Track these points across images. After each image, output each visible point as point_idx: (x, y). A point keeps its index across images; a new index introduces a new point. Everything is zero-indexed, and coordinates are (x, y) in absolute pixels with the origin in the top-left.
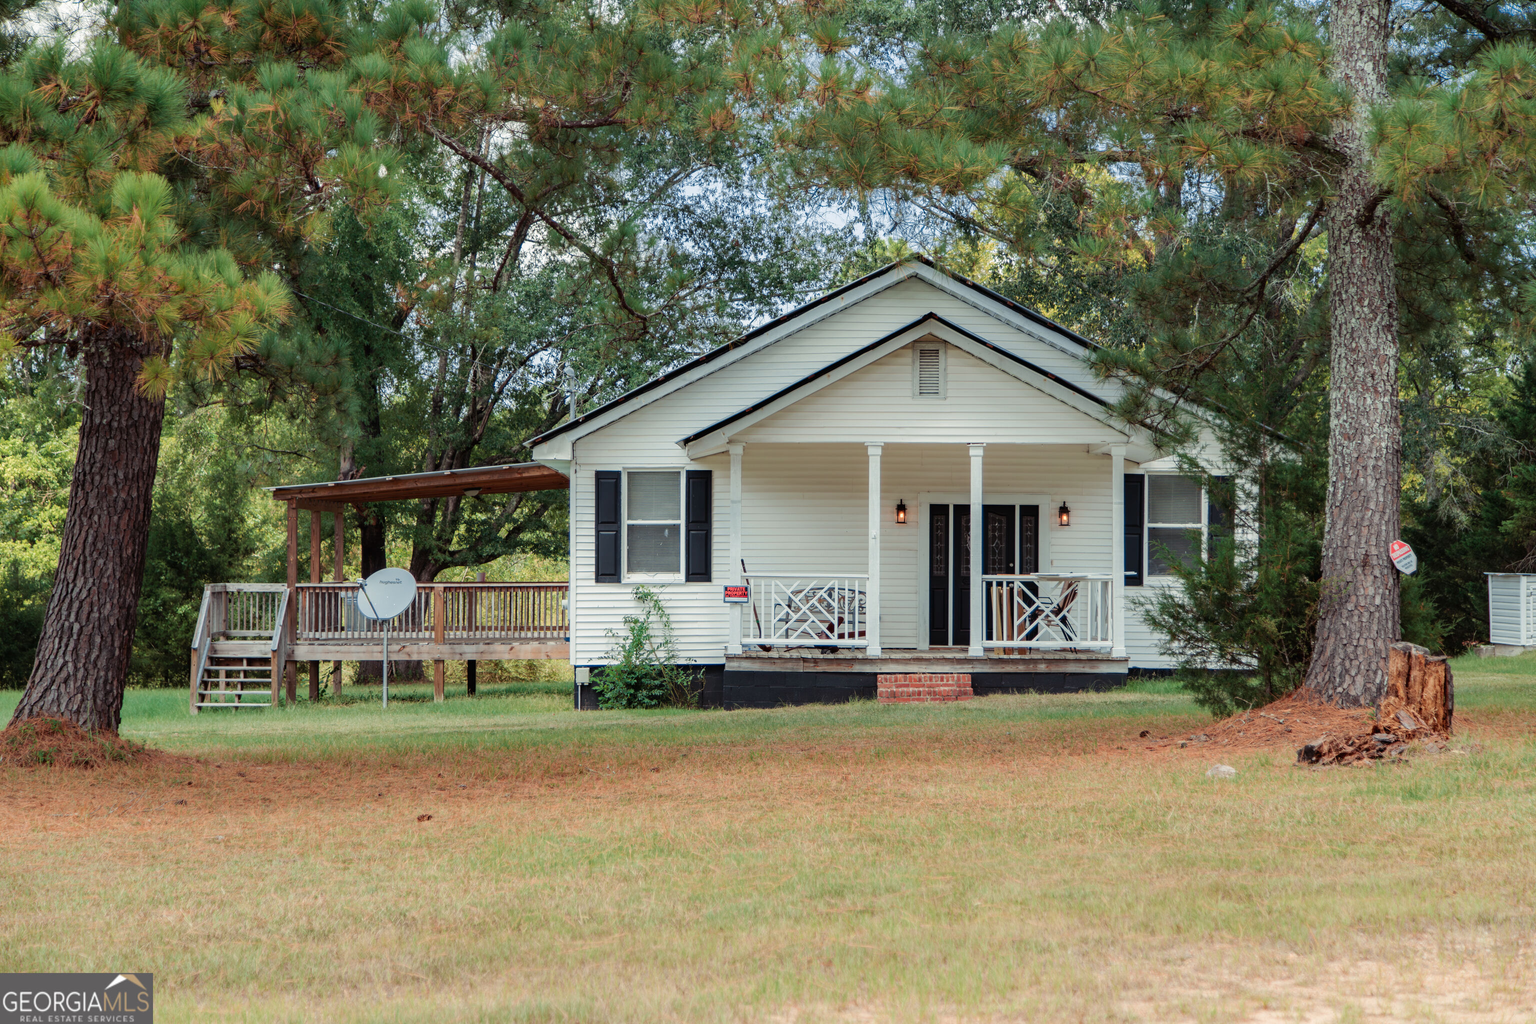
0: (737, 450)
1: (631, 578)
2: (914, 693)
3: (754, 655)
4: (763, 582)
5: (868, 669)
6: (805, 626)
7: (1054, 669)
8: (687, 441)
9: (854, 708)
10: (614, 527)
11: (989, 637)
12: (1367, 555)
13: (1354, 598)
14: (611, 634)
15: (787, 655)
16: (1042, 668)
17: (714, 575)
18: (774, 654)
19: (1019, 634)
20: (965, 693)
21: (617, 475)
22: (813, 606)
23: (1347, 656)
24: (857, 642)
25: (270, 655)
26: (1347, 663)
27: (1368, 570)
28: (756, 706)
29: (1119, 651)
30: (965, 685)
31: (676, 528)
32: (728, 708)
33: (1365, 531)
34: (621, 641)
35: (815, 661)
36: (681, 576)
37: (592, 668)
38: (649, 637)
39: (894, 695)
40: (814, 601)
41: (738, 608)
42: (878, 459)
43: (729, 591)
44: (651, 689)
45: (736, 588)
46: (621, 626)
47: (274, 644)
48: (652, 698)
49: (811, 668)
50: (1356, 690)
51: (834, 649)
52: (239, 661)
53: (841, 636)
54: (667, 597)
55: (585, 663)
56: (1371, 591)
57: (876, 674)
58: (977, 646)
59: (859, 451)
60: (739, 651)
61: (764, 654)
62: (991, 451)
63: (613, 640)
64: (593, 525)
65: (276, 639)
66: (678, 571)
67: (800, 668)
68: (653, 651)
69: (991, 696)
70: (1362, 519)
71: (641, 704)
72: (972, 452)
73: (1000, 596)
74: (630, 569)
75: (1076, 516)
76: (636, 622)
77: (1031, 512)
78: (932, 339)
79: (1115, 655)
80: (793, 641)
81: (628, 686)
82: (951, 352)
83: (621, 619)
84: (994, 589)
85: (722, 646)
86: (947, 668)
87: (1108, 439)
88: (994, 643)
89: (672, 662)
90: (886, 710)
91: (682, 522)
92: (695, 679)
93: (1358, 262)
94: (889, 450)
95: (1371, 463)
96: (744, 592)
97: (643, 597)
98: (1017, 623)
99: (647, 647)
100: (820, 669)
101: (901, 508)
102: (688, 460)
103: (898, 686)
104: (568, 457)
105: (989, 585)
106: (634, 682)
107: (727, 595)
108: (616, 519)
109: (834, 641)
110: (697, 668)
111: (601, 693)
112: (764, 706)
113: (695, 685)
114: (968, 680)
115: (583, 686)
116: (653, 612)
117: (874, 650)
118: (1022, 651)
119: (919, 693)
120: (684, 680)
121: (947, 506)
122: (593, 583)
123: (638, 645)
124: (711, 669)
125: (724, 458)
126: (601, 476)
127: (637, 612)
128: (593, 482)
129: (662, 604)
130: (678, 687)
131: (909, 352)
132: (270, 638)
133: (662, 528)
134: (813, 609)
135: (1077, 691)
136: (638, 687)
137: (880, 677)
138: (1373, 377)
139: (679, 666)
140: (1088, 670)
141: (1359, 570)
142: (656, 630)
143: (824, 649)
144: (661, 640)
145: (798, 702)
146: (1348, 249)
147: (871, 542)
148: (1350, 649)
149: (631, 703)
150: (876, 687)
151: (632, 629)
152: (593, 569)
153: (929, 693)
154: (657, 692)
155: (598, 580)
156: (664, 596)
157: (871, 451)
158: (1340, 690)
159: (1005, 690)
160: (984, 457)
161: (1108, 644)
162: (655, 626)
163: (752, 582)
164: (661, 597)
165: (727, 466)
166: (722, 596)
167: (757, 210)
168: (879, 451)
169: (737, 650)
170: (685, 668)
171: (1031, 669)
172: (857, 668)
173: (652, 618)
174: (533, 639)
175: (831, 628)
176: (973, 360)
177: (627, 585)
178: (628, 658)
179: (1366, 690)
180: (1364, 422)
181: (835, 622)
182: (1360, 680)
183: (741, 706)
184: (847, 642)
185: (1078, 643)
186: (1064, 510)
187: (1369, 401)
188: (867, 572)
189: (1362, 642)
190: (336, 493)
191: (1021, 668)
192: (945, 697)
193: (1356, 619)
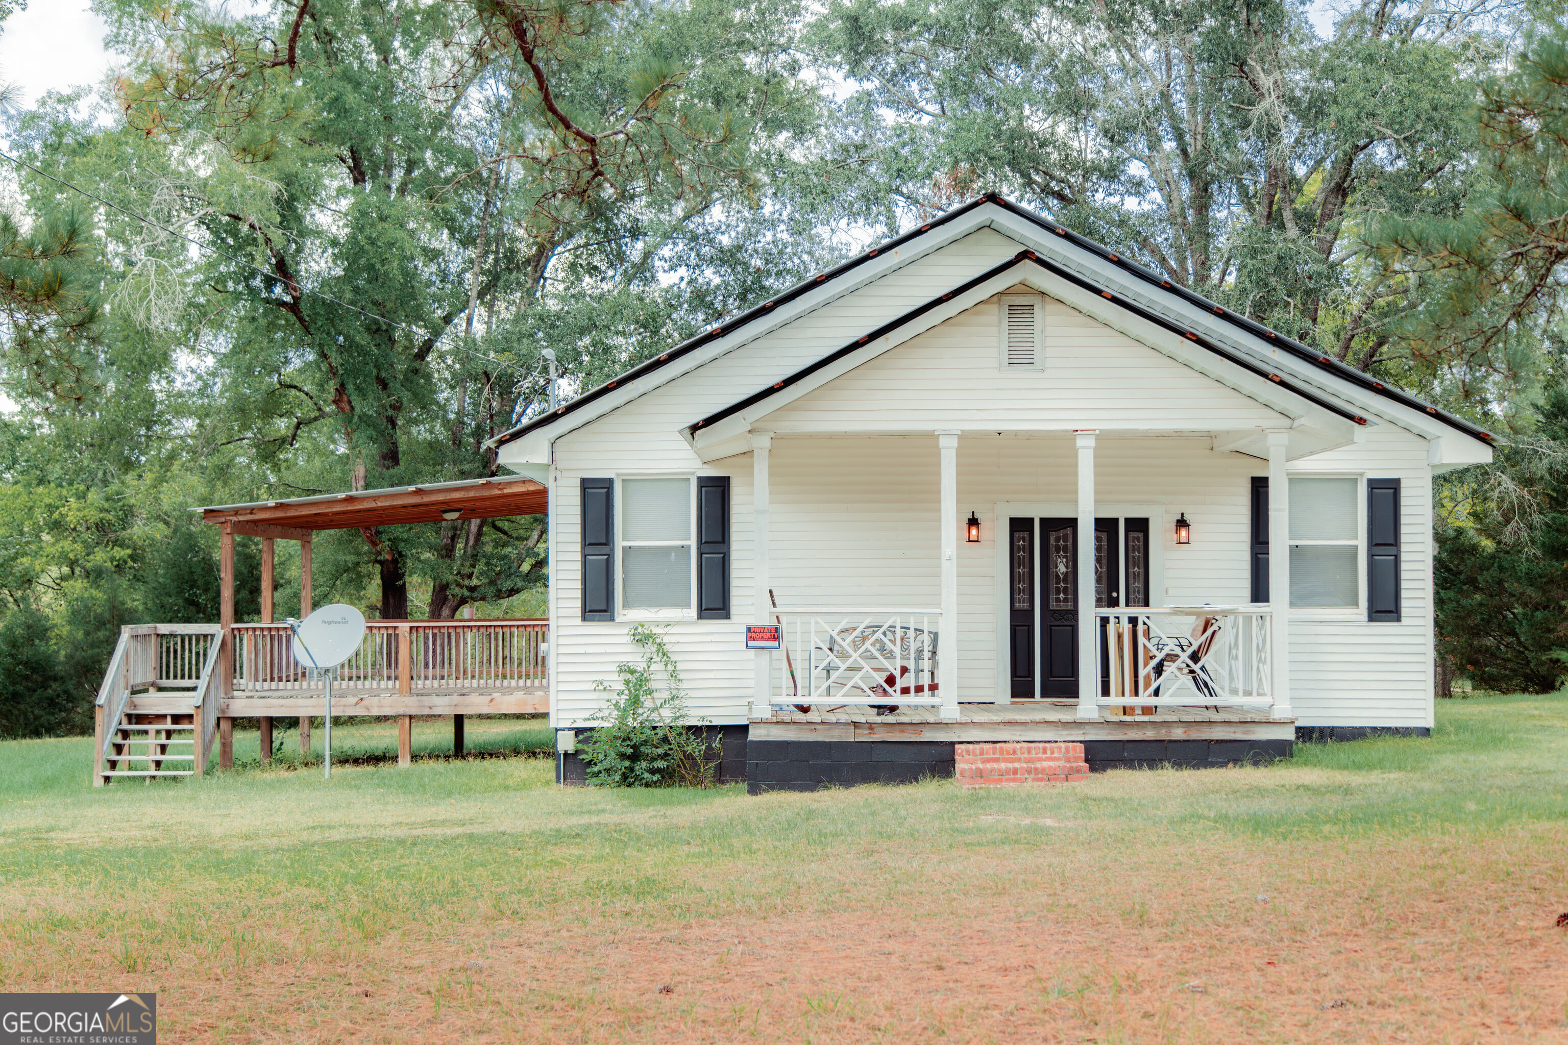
0: (763, 442)
1: (626, 615)
2: (1007, 772)
3: (787, 719)
4: (799, 620)
5: (942, 736)
6: (857, 679)
7: (1195, 735)
8: (695, 428)
9: (927, 790)
10: (605, 550)
11: (1106, 692)
14: (601, 686)
15: (832, 718)
16: (1178, 734)
17: (734, 610)
18: (812, 716)
19: (1146, 689)
20: (1078, 771)
21: (608, 485)
22: (867, 651)
24: (925, 698)
25: (191, 712)
28: (791, 788)
29: (1282, 710)
30: (1076, 759)
31: (685, 549)
32: (754, 790)
34: (614, 697)
35: (871, 726)
36: (693, 612)
37: (578, 731)
38: (650, 692)
39: (980, 774)
40: (868, 645)
41: (765, 654)
42: (954, 452)
43: (753, 633)
44: (654, 759)
45: (762, 629)
46: (615, 676)
47: (195, 698)
48: (653, 772)
49: (865, 736)
51: (893, 709)
52: (161, 718)
53: (905, 691)
54: (673, 639)
55: (568, 725)
57: (953, 744)
58: (1089, 703)
59: (927, 442)
60: (767, 714)
61: (800, 717)
62: (1105, 440)
63: (606, 695)
64: (578, 547)
65: (201, 691)
66: (688, 606)
67: (850, 736)
68: (656, 709)
69: (1109, 771)
71: (638, 778)
72: (1080, 442)
73: (1120, 636)
74: (625, 605)
75: (1197, 530)
76: (632, 672)
77: (1139, 526)
78: (1026, 288)
79: (1276, 715)
80: (837, 699)
81: (623, 756)
82: (1052, 307)
83: (614, 668)
84: (1111, 628)
85: (744, 702)
86: (1049, 735)
87: (1265, 424)
88: (1115, 699)
89: (680, 723)
90: (975, 800)
91: (692, 543)
92: (709, 748)
94: (968, 440)
96: (774, 634)
97: (642, 638)
98: (1142, 673)
99: (648, 703)
100: (876, 737)
101: (973, 522)
102: (698, 463)
103: (984, 761)
104: (544, 459)
105: (1105, 621)
106: (630, 751)
107: (750, 638)
108: (607, 540)
109: (895, 698)
110: (712, 729)
111: (590, 763)
112: (802, 789)
113: (709, 755)
114: (1080, 750)
115: (566, 754)
116: (656, 658)
117: (950, 711)
118: (1147, 710)
119: (1015, 771)
120: (695, 747)
121: (1032, 520)
122: (578, 621)
123: (635, 702)
124: (729, 730)
125: (744, 460)
126: (587, 485)
127: (635, 657)
128: (578, 492)
129: (667, 648)
130: (689, 757)
131: (993, 308)
132: (194, 689)
133: (667, 550)
134: (868, 656)
135: (1223, 765)
136: (635, 757)
137: (957, 746)
139: (689, 728)
140: (1239, 736)
142: (659, 681)
143: (880, 709)
144: (666, 695)
145: (847, 782)
147: (945, 565)
149: (628, 779)
150: (953, 761)
151: (627, 682)
152: (579, 603)
153: (1029, 772)
154: (661, 764)
155: (584, 619)
156: (669, 637)
157: (943, 442)
159: (1132, 765)
160: (1095, 449)
161: (1266, 701)
162: (658, 676)
163: (783, 619)
164: (666, 639)
165: (749, 470)
166: (743, 638)
167: (779, 236)
168: (954, 442)
169: (765, 712)
170: (696, 730)
171: (1163, 734)
172: (928, 736)
173: (654, 667)
174: (518, 688)
175: (891, 681)
176: (1080, 319)
177: (622, 624)
178: (623, 718)
181: (897, 674)
183: (771, 788)
184: (912, 699)
185: (1223, 698)
186: (1182, 523)
188: (938, 605)
190: (279, 514)
191: (1149, 734)
192: (1050, 777)
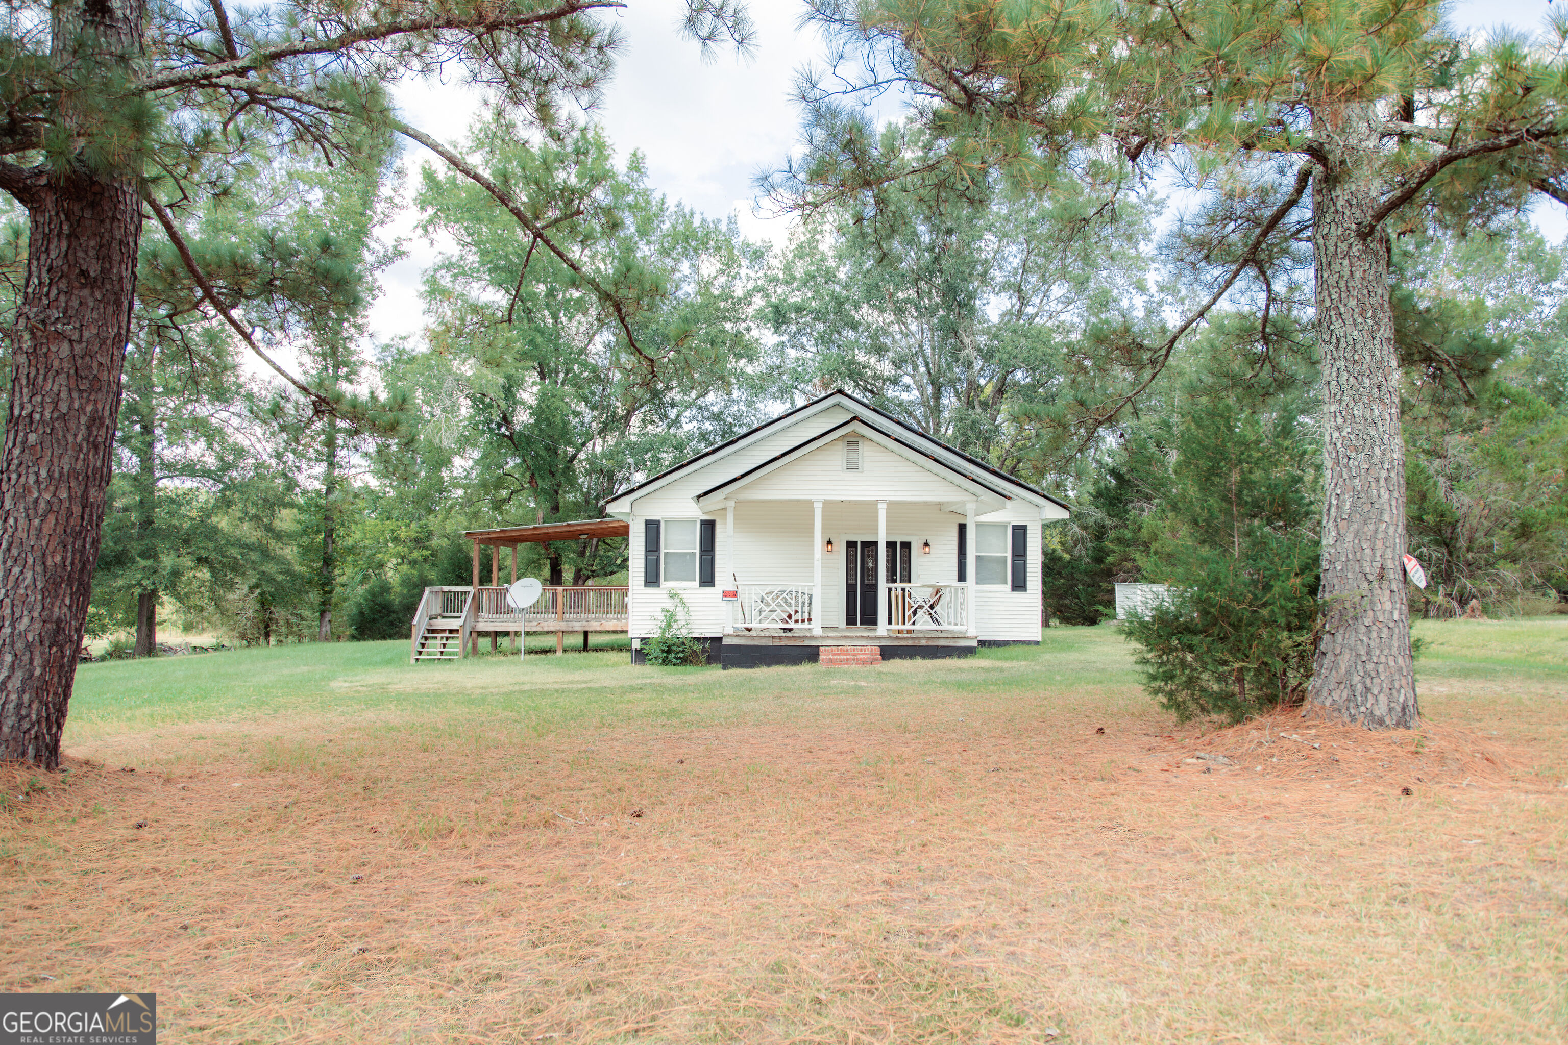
0: (731, 504)
1: (665, 585)
2: (844, 660)
3: (741, 634)
4: (747, 588)
5: (813, 643)
6: (774, 616)
7: (931, 643)
8: (699, 497)
9: (806, 668)
10: (656, 554)
11: (890, 623)
12: (1383, 569)
13: (1370, 613)
14: (653, 618)
15: (762, 634)
16: (924, 643)
17: (716, 583)
18: (753, 633)
19: (909, 622)
20: (877, 660)
21: (657, 523)
22: (779, 603)
23: (1367, 673)
24: (806, 625)
25: (458, 628)
26: (1368, 681)
27: (1385, 585)
28: (742, 667)
29: (972, 633)
30: (876, 654)
31: (694, 554)
32: (725, 668)
33: (1379, 544)
34: (659, 624)
35: (780, 638)
36: (697, 583)
37: (642, 639)
38: (676, 621)
39: (831, 661)
40: (779, 600)
41: (731, 604)
42: (820, 510)
43: (725, 594)
44: (678, 653)
45: (730, 592)
46: (660, 614)
47: (460, 622)
48: (677, 659)
49: (777, 643)
50: (1381, 710)
51: (791, 630)
52: (444, 631)
53: (797, 622)
54: (688, 596)
55: (637, 636)
56: (1388, 606)
57: (818, 647)
58: (882, 628)
59: (808, 505)
60: (731, 632)
61: (747, 633)
62: (891, 505)
63: (655, 623)
64: (643, 553)
65: (463, 619)
66: (695, 581)
67: (770, 643)
68: (679, 629)
69: (891, 660)
70: (1376, 531)
71: (670, 662)
72: (880, 506)
73: (897, 596)
74: (665, 580)
75: (933, 548)
76: (668, 612)
77: (906, 546)
78: (855, 434)
79: (969, 634)
80: (765, 625)
81: (663, 651)
82: (867, 443)
83: (660, 609)
84: (893, 593)
85: (721, 626)
86: (864, 643)
87: (965, 499)
88: (894, 627)
89: (690, 636)
90: (828, 673)
91: (697, 551)
92: (704, 647)
93: (1358, 275)
94: (827, 504)
95: (1384, 474)
96: (735, 594)
97: (673, 596)
98: (907, 614)
99: (675, 627)
100: (783, 644)
101: (829, 543)
102: (700, 514)
103: (833, 655)
104: (628, 510)
105: (890, 590)
106: (666, 649)
107: (724, 596)
108: (657, 549)
109: (792, 625)
110: (705, 639)
111: (647, 655)
112: (747, 667)
113: (704, 651)
114: (878, 650)
115: (636, 650)
116: (679, 605)
117: (818, 632)
118: (909, 632)
119: (847, 660)
120: (698, 647)
121: (857, 542)
122: (643, 587)
123: (669, 626)
124: (713, 639)
125: (722, 512)
126: (648, 523)
127: (670, 605)
128: (643, 526)
129: (685, 600)
130: (694, 652)
131: (840, 443)
132: (460, 617)
133: (685, 554)
134: (779, 605)
135: (945, 658)
136: (669, 652)
137: (820, 648)
138: (1379, 388)
139: (695, 638)
140: (952, 644)
141: (1376, 584)
142: (681, 616)
143: (785, 630)
144: (684, 623)
145: (769, 665)
146: (1346, 262)
147: (816, 563)
148: (1370, 666)
149: (665, 662)
150: (818, 655)
151: (665, 616)
152: (643, 579)
153: (854, 660)
154: (681, 655)
155: (646, 586)
156: (686, 596)
157: (815, 505)
158: (1363, 709)
159: (901, 656)
160: (886, 509)
161: (964, 628)
162: (680, 614)
163: (740, 587)
164: (684, 596)
165: (724, 517)
166: (721, 596)
167: (740, 408)
168: (821, 505)
170: (698, 639)
171: (916, 643)
172: (807, 643)
173: (678, 609)
174: (614, 619)
175: (790, 617)
176: (880, 449)
177: (664, 589)
178: (663, 633)
179: (1390, 710)
180: (1373, 432)
181: (793, 613)
182: (1383, 699)
183: (733, 667)
184: (800, 625)
185: (944, 627)
186: (926, 544)
187: (1376, 413)
188: (813, 582)
189: (1383, 659)
190: (502, 535)
191: (910, 643)
192: (864, 662)
193: (1374, 635)
